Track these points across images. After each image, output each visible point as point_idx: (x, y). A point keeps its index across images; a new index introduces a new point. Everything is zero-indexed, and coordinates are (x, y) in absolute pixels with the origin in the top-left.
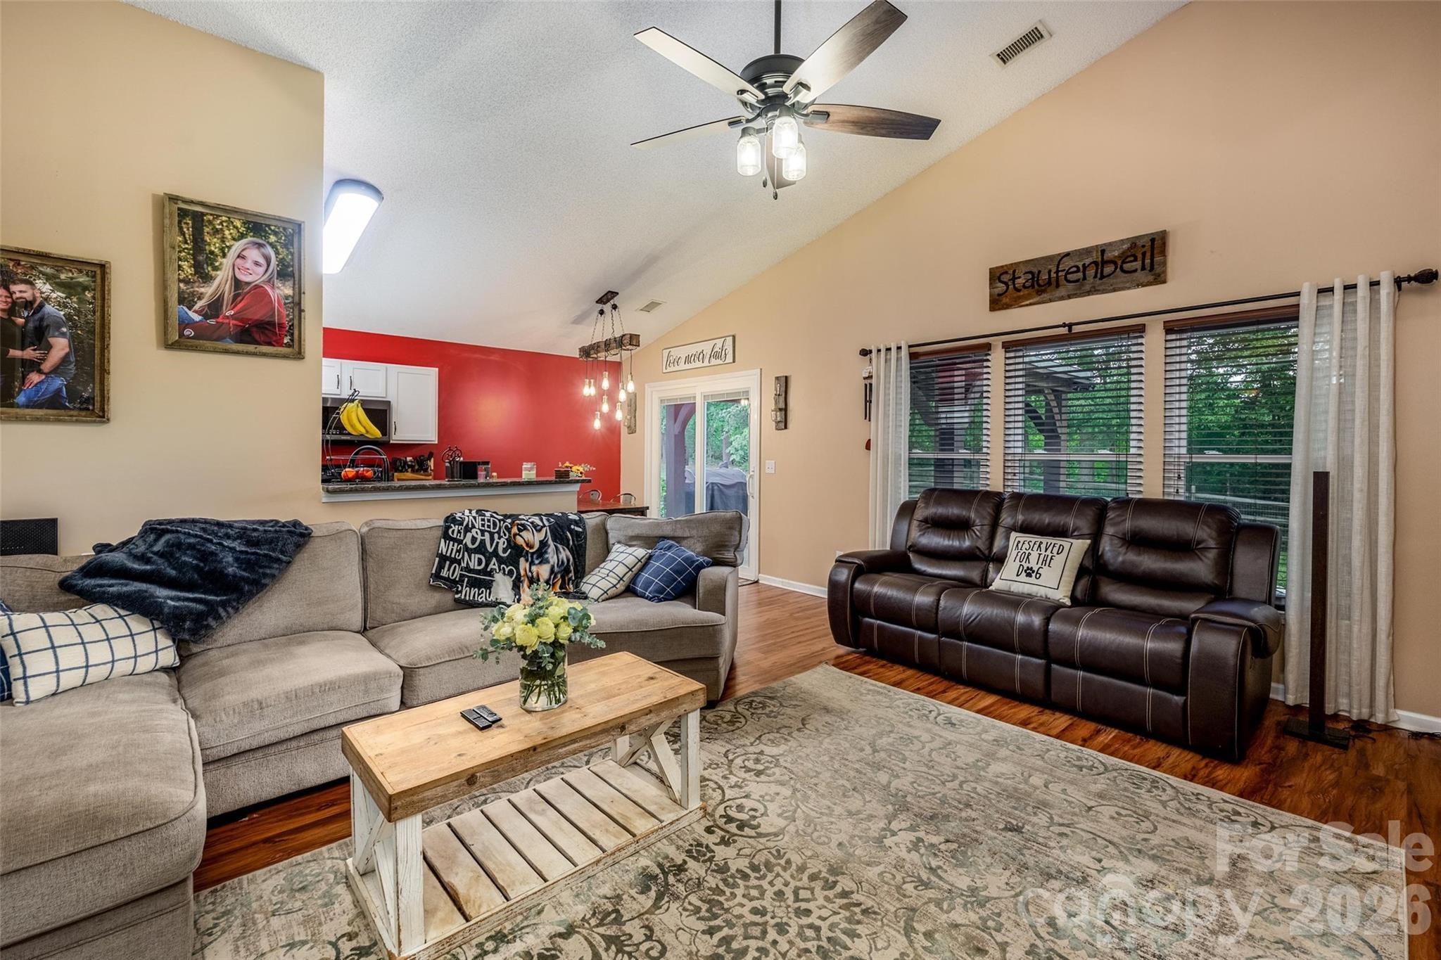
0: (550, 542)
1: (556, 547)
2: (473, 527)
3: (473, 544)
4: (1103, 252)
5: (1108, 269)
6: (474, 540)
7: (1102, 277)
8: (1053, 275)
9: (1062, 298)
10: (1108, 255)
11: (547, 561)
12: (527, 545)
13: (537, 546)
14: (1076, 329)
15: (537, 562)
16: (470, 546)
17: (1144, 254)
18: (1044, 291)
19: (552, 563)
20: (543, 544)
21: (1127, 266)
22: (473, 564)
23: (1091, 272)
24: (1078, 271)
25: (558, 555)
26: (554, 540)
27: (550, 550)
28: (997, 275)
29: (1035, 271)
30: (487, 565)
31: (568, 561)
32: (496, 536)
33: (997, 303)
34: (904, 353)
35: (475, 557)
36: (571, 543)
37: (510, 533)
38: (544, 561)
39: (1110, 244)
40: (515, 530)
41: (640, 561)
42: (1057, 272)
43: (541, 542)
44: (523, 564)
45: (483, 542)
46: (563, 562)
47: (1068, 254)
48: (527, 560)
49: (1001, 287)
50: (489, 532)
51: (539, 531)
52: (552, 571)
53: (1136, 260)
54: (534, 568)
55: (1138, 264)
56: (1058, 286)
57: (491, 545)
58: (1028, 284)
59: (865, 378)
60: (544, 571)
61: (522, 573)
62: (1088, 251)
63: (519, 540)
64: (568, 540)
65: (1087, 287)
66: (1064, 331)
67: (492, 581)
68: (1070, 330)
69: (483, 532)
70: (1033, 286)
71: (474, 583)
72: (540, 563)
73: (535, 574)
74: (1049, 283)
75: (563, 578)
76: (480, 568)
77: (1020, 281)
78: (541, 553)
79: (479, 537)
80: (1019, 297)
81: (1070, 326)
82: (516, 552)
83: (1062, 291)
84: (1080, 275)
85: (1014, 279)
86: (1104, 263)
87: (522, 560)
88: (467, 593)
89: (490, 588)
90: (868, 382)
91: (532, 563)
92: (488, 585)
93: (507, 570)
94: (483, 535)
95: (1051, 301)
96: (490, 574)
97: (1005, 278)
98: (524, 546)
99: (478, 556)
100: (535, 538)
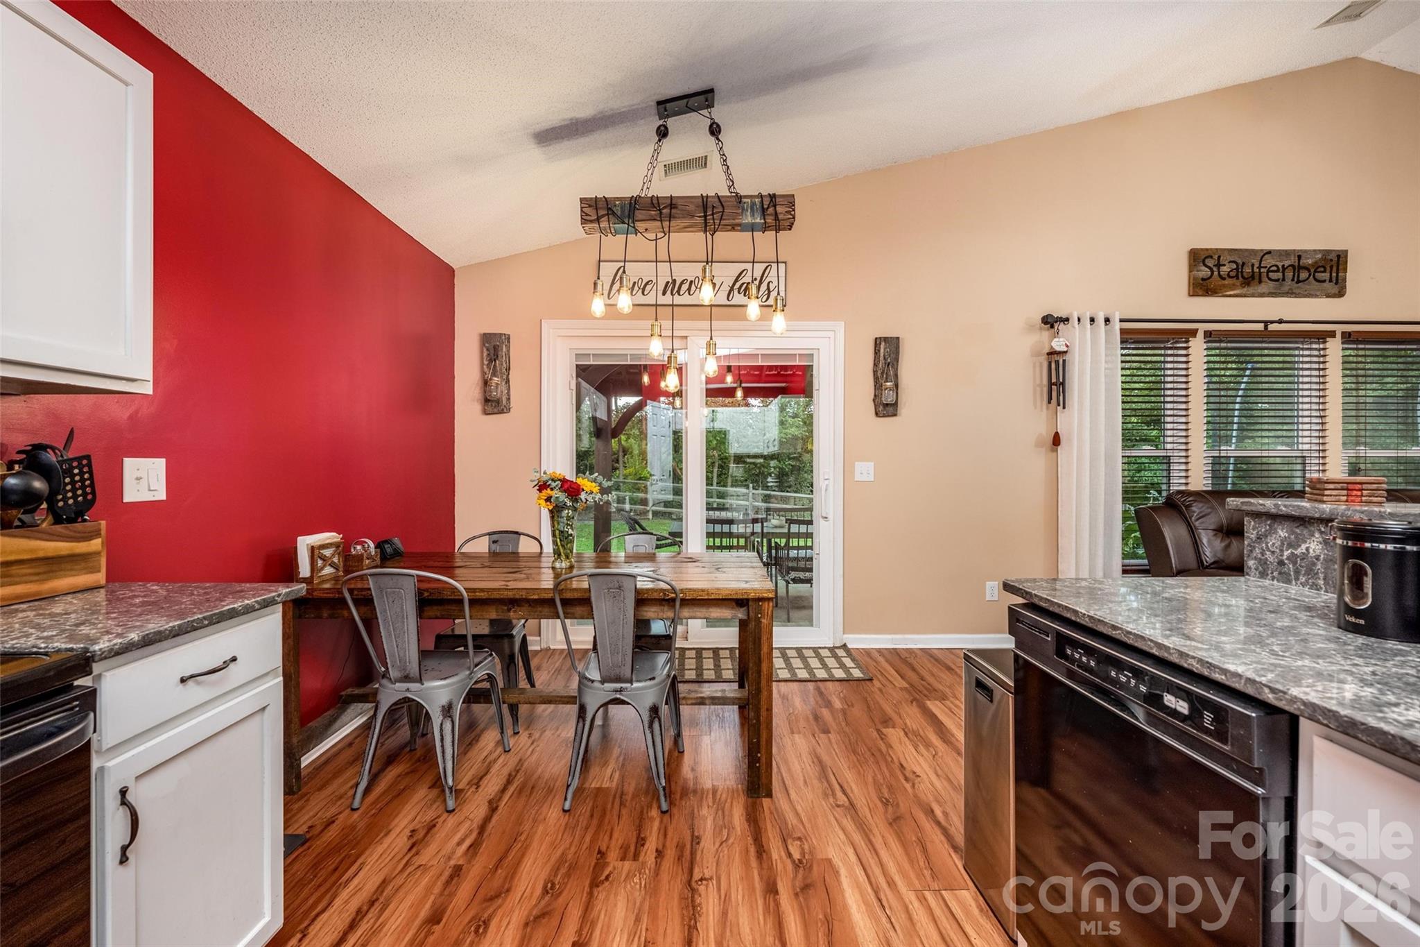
4: (1299, 257)
5: (1304, 275)
7: (1298, 282)
8: (1256, 270)
9: (1262, 295)
10: (1303, 262)
14: (1272, 327)
17: (1331, 267)
18: (1248, 284)
21: (1319, 275)
23: (1289, 274)
24: (1278, 271)
28: (1197, 257)
29: (1240, 261)
33: (1201, 288)
39: (1305, 251)
42: (1260, 267)
47: (1269, 252)
49: (1204, 272)
53: (1325, 271)
55: (1326, 276)
56: (1260, 282)
58: (1233, 274)
62: (1287, 253)
65: (1286, 288)
66: (1260, 327)
68: (1266, 327)
70: (1237, 277)
74: (1253, 277)
77: (1225, 270)
80: (1224, 286)
81: (1266, 323)
83: (1263, 288)
84: (1279, 275)
85: (1219, 265)
86: (1301, 268)
95: (1253, 296)
97: (1210, 263)
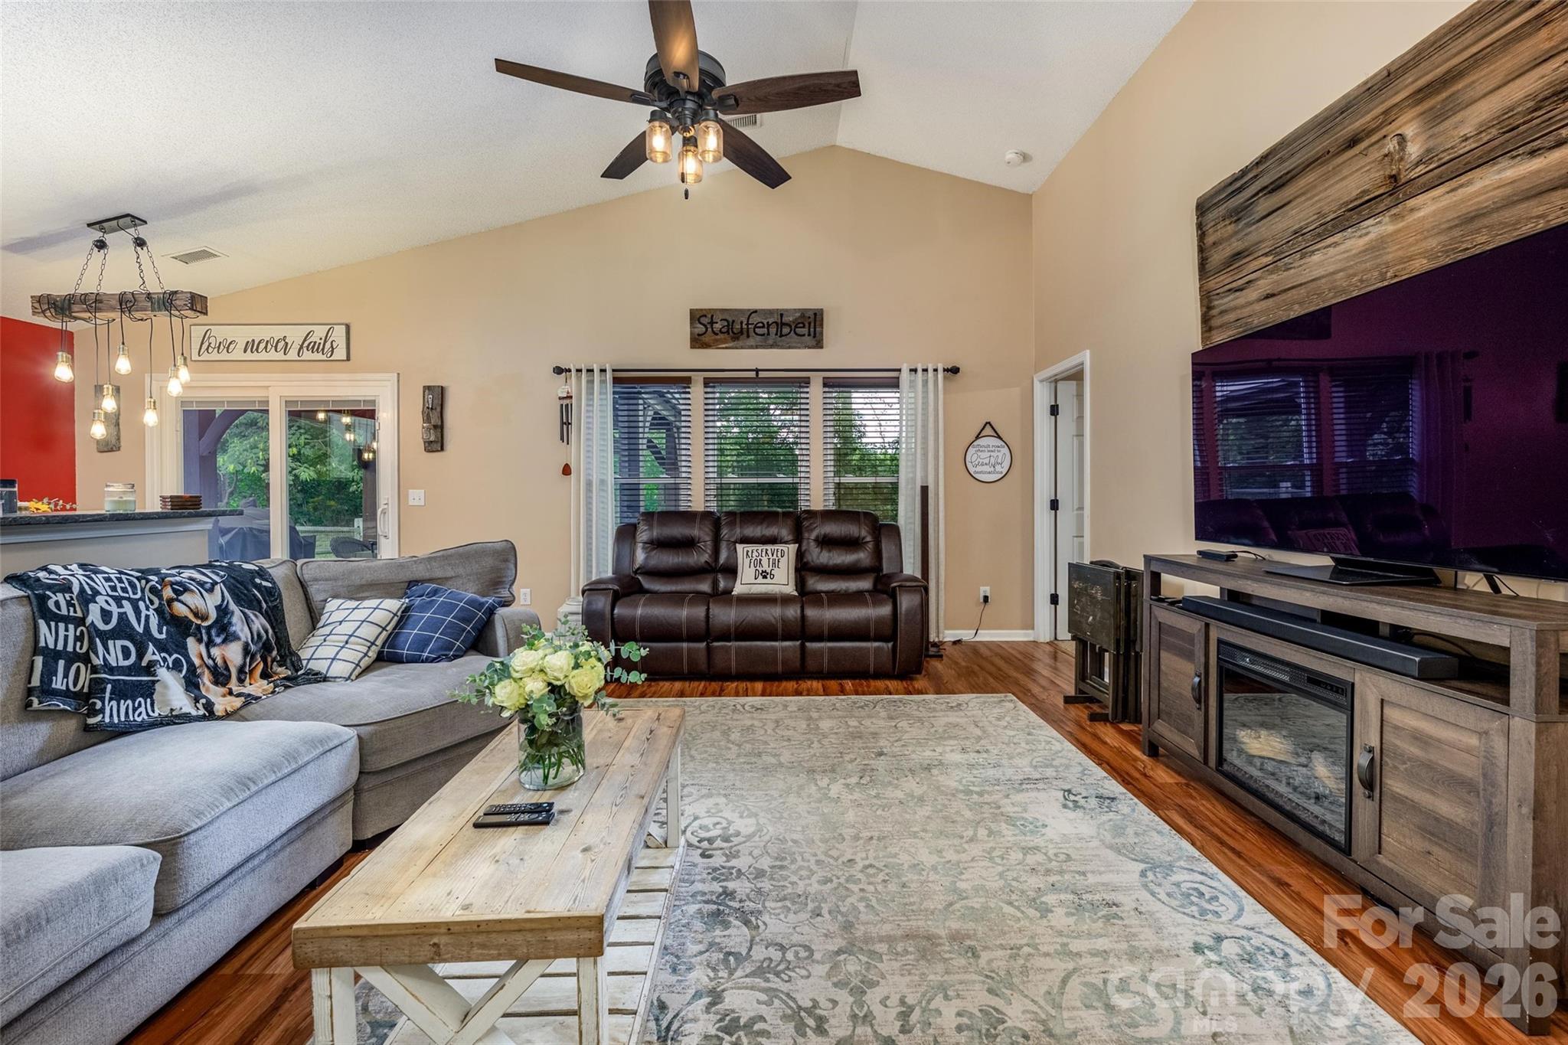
0: (233, 606)
1: (244, 614)
2: (96, 593)
3: (107, 623)
4: (782, 315)
5: (786, 330)
6: (106, 615)
7: (781, 336)
8: (745, 326)
9: (751, 347)
10: (785, 319)
11: (235, 637)
12: (196, 615)
13: (213, 615)
14: (762, 374)
15: (218, 640)
16: (102, 626)
17: (810, 324)
18: (738, 339)
19: (243, 639)
20: (223, 611)
21: (798, 330)
22: (115, 658)
23: (773, 330)
24: (763, 327)
25: (247, 625)
26: (238, 603)
27: (235, 620)
28: (696, 316)
29: (730, 320)
30: (141, 655)
31: (266, 632)
32: (141, 604)
33: (697, 342)
34: (609, 375)
35: (116, 646)
36: (264, 605)
37: (160, 598)
38: (230, 637)
39: (787, 310)
40: (168, 593)
41: (395, 615)
42: (748, 324)
43: (218, 608)
44: (194, 648)
45: (123, 617)
46: (259, 635)
47: (755, 311)
48: (200, 641)
49: (701, 329)
50: (129, 599)
51: (211, 590)
52: (246, 650)
53: (804, 327)
54: (215, 651)
55: (805, 331)
56: (748, 336)
57: (139, 624)
58: (724, 330)
59: (560, 398)
60: (233, 654)
61: (197, 662)
62: (771, 312)
63: (180, 609)
64: (259, 602)
65: (771, 342)
66: (753, 374)
67: (154, 682)
68: (757, 374)
69: (118, 600)
70: (728, 332)
71: (122, 692)
72: (224, 641)
73: (219, 661)
74: (741, 332)
75: (264, 659)
76: (127, 663)
77: (717, 326)
78: (222, 626)
79: (114, 609)
80: (717, 340)
81: (757, 371)
82: (180, 628)
83: (751, 342)
84: (765, 330)
85: (712, 323)
86: (783, 324)
87: (191, 642)
88: (112, 711)
89: (151, 695)
90: (565, 402)
91: (210, 644)
92: (147, 691)
93: (170, 660)
94: (120, 606)
95: (742, 348)
96: (150, 669)
97: (705, 320)
98: (191, 617)
99: (119, 643)
100: (209, 604)
